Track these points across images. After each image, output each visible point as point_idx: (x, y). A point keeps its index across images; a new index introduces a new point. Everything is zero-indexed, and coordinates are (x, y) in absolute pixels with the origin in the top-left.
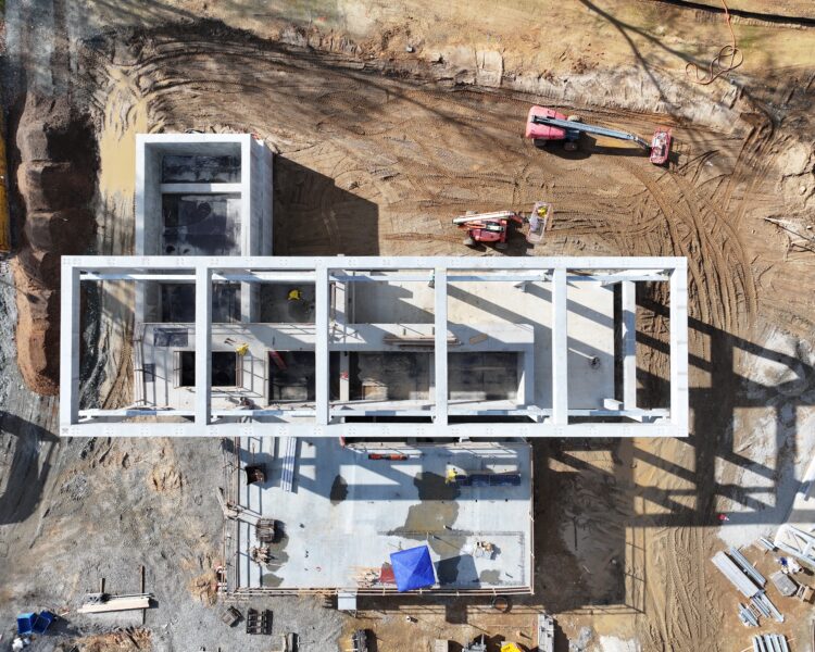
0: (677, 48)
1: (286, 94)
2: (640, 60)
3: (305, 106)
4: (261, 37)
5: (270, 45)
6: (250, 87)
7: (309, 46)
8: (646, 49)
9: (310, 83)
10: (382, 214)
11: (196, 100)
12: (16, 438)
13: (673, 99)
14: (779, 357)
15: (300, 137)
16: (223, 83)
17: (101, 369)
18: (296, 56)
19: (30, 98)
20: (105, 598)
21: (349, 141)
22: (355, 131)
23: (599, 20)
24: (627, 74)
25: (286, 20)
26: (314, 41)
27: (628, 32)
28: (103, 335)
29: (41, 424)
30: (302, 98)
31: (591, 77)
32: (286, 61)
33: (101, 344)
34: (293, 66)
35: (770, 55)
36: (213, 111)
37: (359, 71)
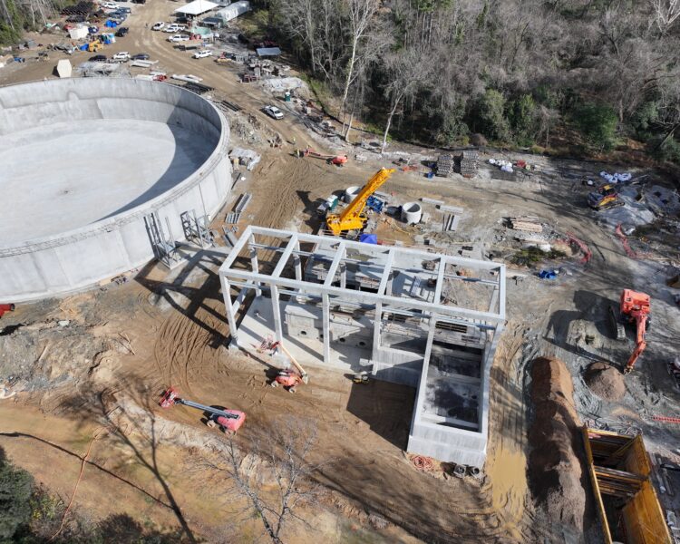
0: (128, 447)
1: (391, 488)
2: (153, 445)
3: (379, 477)
4: (403, 530)
5: (396, 523)
6: (417, 499)
7: (368, 514)
8: (146, 453)
9: (372, 491)
10: (345, 405)
11: (457, 499)
12: (567, 342)
13: (148, 419)
14: (169, 299)
15: (386, 458)
16: (436, 507)
17: (521, 364)
18: (378, 512)
19: (580, 525)
20: (515, 278)
21: (355, 448)
22: (350, 454)
23: (166, 477)
24: (167, 440)
25: (381, 534)
26: (363, 516)
27: (152, 464)
28: (520, 379)
29: (553, 346)
30: (381, 482)
31: (190, 443)
32: (386, 510)
33: (522, 375)
34: (382, 505)
35: (77, 431)
36: (445, 490)
37: (336, 489)
